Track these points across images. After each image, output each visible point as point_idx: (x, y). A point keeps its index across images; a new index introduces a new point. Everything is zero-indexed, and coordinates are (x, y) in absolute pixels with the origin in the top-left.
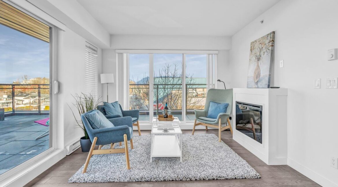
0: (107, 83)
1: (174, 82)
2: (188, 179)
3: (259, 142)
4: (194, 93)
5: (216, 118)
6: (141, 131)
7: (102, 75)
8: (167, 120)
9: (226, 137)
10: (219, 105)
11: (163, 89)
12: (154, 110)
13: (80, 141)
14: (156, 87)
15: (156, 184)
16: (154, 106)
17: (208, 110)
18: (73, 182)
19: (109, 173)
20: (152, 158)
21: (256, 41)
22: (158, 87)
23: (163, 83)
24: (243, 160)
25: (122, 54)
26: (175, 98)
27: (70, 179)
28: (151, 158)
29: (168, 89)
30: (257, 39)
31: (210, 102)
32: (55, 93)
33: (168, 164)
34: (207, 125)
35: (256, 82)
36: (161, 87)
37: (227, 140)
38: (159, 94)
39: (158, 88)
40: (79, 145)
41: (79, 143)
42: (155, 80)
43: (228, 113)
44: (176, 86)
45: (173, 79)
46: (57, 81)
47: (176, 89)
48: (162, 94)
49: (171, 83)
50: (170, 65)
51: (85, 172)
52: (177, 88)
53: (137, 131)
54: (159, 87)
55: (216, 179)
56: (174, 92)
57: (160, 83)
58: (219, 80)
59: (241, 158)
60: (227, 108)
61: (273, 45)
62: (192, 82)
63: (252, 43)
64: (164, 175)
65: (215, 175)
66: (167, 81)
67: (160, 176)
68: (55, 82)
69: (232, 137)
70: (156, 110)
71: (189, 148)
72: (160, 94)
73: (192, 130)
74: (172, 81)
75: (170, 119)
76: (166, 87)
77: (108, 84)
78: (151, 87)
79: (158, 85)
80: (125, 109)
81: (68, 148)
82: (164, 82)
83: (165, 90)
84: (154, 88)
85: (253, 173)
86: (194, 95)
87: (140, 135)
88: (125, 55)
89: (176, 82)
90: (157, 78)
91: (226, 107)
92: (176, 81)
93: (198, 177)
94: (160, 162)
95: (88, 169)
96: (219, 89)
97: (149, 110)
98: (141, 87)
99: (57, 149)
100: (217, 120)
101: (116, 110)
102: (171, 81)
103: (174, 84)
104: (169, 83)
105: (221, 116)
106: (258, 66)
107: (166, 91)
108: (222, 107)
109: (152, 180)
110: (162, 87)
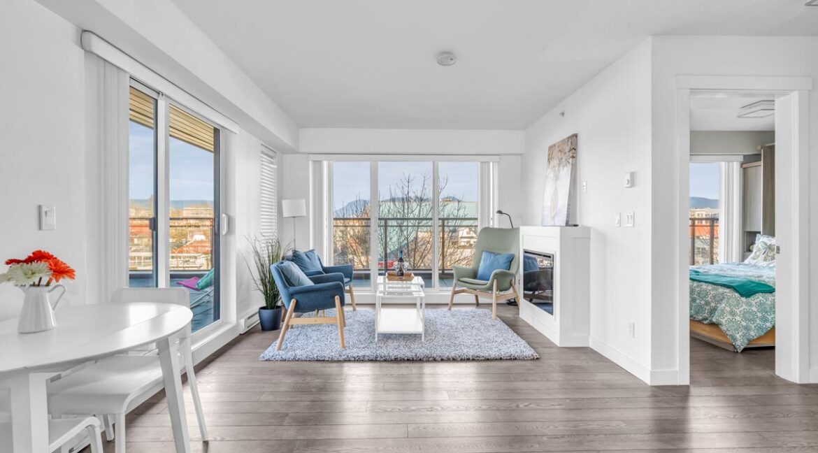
0: (294, 217)
1: (421, 214)
2: (431, 359)
3: (549, 312)
4: (472, 237)
5: (488, 280)
6: (357, 304)
7: (284, 202)
8: (402, 280)
9: (509, 313)
10: (498, 256)
11: (397, 229)
12: (379, 270)
13: (259, 312)
14: (383, 223)
15: (384, 364)
16: (379, 264)
17: (479, 267)
18: (266, 360)
19: (315, 351)
20: (378, 334)
21: (554, 145)
22: (386, 223)
23: (399, 217)
24: (521, 340)
25: (320, 162)
26: (424, 247)
27: (262, 355)
28: (376, 336)
29: (410, 228)
30: (557, 142)
31: (483, 251)
32: (224, 233)
33: (403, 343)
34: (477, 292)
35: (553, 215)
36: (394, 223)
37: (509, 318)
38: (388, 239)
39: (386, 226)
40: (256, 319)
41: (257, 318)
42: (381, 208)
43: (513, 271)
44: (425, 221)
45: (419, 207)
46: (226, 214)
47: (425, 229)
48: (395, 239)
49: (416, 217)
50: (412, 176)
51: (280, 349)
52: (427, 226)
53: (351, 304)
54: (390, 223)
55: (471, 359)
56: (420, 235)
57: (390, 216)
58: (500, 212)
59: (519, 338)
60: (512, 263)
61: (574, 155)
62: (461, 214)
63: (551, 148)
64: (396, 353)
65: (472, 354)
66: (406, 211)
67: (391, 354)
68: (224, 215)
69: (518, 314)
70: (382, 270)
71: (439, 326)
72: (391, 239)
73: (448, 304)
74: (416, 212)
75: (407, 277)
76: (405, 224)
77: (296, 218)
78: (374, 223)
79: (386, 220)
80: (326, 265)
81: (242, 321)
82: (399, 212)
83: (402, 231)
84: (379, 226)
85: (529, 352)
86: (472, 242)
87: (354, 310)
88: (325, 163)
89: (425, 213)
90: (385, 201)
91: (511, 260)
92: (425, 211)
93: (446, 356)
94: (390, 341)
95: (283, 347)
96: (501, 227)
97: (369, 270)
98: (351, 223)
99: (226, 323)
100: (489, 282)
101: (312, 264)
102: (415, 210)
103: (421, 217)
104: (411, 216)
105: (496, 274)
106: (556, 189)
107: (405, 233)
108: (502, 260)
109: (378, 359)
110: (396, 224)
